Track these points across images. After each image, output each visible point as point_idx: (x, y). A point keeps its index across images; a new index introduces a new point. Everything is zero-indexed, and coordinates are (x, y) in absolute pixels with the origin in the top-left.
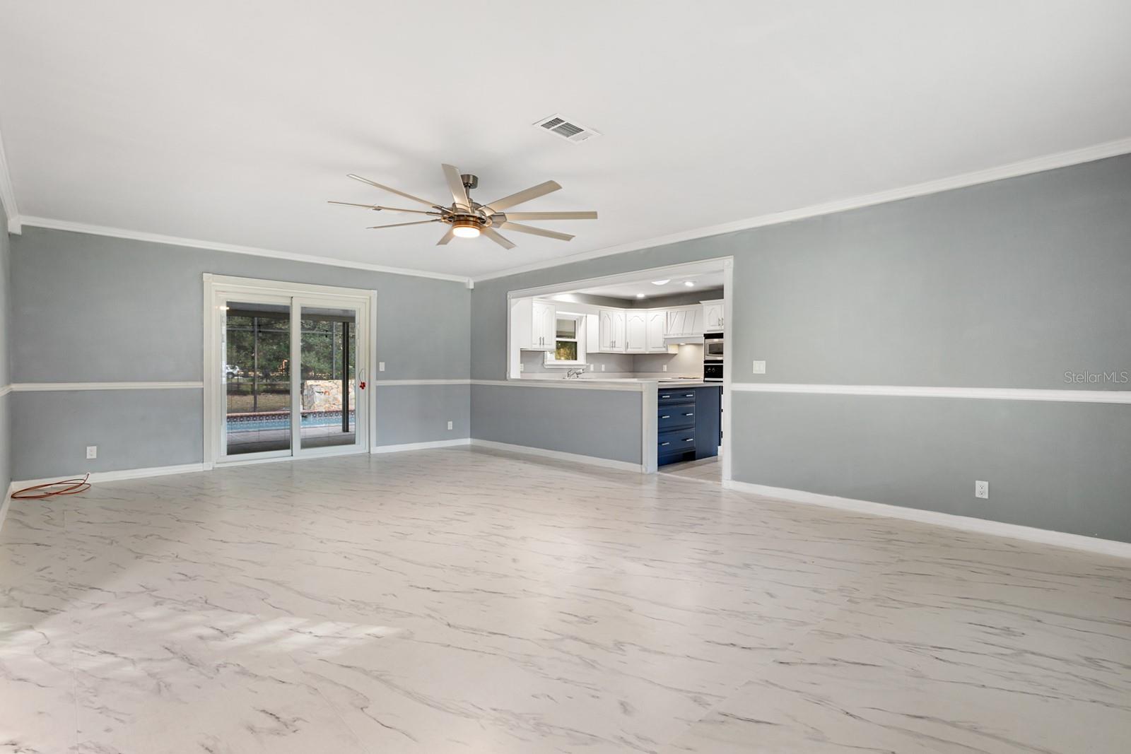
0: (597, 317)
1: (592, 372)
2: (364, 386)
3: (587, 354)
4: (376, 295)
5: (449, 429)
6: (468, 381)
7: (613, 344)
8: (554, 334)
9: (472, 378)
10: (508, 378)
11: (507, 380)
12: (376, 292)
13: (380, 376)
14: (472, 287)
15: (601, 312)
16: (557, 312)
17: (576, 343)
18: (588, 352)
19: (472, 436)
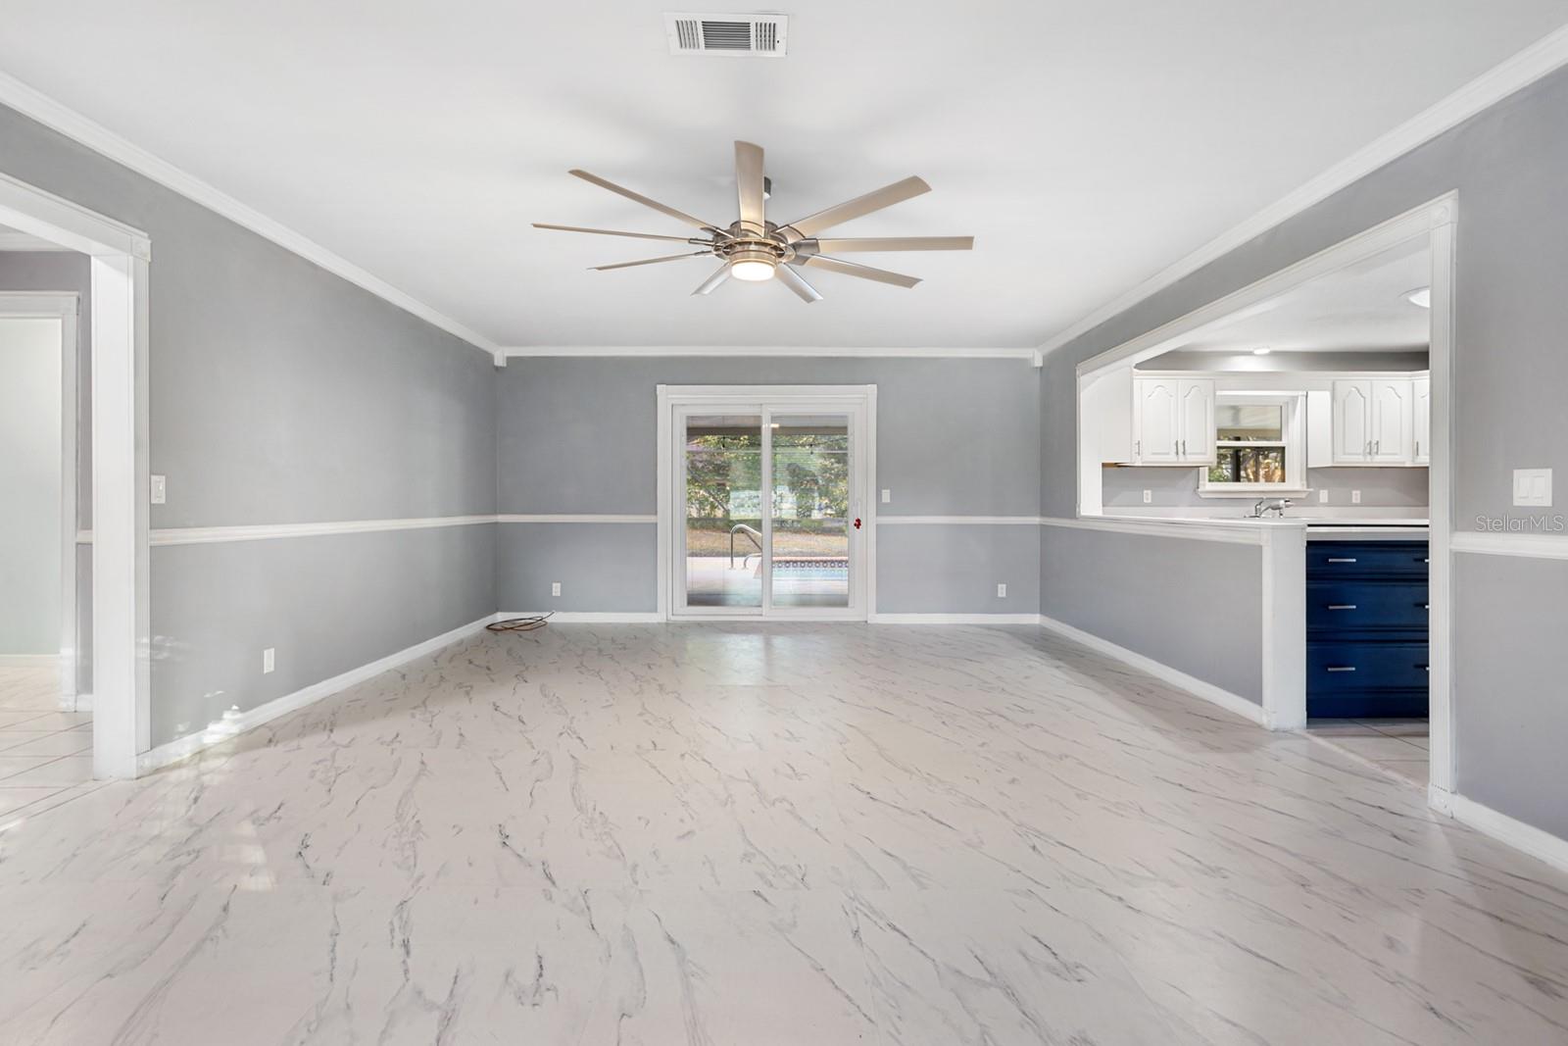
0: (1327, 395)
1: (1324, 505)
2: (859, 524)
3: (1309, 470)
4: (876, 392)
5: (1000, 595)
6: (1036, 520)
7: (1372, 448)
8: (1212, 433)
9: (1042, 515)
10: (1077, 516)
11: (1077, 519)
12: (875, 386)
13: (881, 509)
14: (1039, 363)
15: (1338, 383)
16: (1218, 393)
17: (1284, 448)
18: (1309, 466)
19: (1042, 612)
